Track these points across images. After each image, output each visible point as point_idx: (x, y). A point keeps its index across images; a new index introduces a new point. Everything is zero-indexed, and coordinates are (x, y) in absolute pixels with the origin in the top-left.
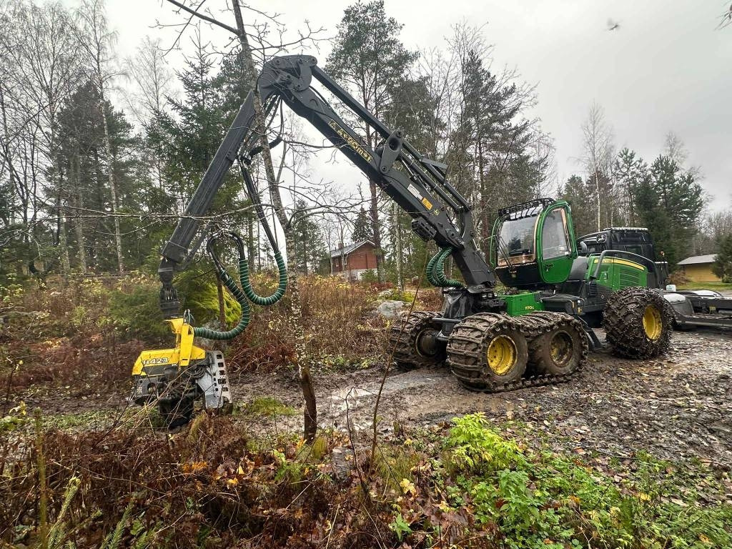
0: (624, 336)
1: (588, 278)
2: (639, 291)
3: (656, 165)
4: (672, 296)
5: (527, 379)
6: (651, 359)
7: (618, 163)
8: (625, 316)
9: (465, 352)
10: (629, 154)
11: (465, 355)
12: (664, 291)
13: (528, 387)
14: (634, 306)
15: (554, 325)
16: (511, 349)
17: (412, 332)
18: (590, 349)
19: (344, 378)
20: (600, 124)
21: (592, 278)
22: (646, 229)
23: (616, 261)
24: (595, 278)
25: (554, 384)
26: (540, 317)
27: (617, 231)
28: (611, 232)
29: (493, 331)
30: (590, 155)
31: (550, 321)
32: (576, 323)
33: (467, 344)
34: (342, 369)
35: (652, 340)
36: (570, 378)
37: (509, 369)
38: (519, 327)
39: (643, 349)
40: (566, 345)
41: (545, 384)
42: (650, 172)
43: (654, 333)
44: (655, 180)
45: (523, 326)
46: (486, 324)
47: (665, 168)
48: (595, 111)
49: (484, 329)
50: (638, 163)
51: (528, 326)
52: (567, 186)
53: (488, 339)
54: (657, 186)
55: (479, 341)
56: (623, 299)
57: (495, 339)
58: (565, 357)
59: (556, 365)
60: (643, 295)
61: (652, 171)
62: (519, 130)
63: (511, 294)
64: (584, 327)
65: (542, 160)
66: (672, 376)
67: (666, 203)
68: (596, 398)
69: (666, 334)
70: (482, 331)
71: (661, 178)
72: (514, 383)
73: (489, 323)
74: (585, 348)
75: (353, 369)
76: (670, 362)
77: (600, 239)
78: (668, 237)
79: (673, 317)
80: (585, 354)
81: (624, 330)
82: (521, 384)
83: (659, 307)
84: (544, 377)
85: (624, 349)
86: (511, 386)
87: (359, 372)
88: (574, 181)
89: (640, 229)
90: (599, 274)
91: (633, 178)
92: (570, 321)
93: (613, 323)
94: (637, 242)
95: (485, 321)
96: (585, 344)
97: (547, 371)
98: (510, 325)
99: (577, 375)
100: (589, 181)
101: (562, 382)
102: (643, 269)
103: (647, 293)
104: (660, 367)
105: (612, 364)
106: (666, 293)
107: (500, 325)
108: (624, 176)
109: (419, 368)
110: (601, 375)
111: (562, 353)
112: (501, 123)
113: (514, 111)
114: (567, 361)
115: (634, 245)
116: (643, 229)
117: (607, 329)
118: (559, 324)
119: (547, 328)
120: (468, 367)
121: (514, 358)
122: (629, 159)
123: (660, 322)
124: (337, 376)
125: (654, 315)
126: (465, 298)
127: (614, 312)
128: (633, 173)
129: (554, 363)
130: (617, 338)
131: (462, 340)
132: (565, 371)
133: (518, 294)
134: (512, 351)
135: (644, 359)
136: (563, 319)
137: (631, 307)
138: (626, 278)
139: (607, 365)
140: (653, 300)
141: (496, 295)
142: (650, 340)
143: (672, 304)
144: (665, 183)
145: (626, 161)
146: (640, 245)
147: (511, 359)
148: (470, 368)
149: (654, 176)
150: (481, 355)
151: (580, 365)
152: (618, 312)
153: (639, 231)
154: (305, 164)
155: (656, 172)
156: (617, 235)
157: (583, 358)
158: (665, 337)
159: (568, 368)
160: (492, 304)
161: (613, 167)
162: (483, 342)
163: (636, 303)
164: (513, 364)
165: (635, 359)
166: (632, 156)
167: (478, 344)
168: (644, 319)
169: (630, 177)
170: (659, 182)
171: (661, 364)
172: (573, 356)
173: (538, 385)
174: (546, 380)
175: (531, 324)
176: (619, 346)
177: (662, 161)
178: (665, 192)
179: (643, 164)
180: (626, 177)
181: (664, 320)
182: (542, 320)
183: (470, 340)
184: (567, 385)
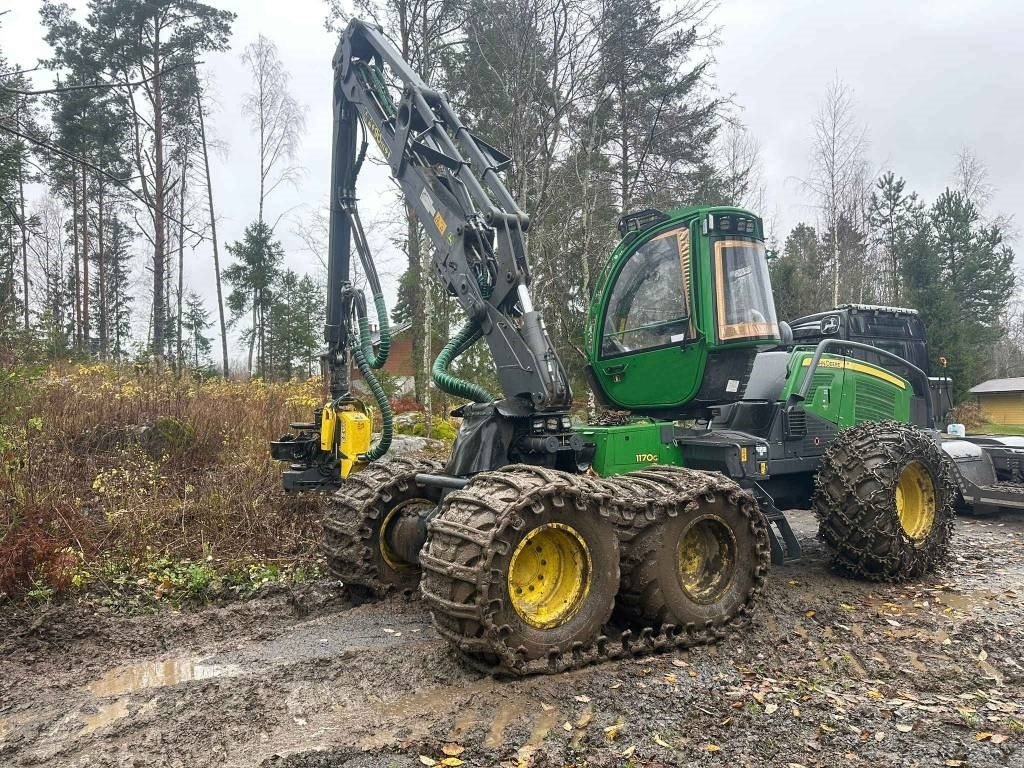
0: (856, 530)
1: (788, 396)
2: (891, 431)
3: (939, 207)
4: (957, 445)
5: (613, 637)
6: (909, 582)
7: (874, 199)
8: (859, 486)
9: (451, 566)
10: (894, 184)
11: (450, 574)
12: (943, 435)
13: (615, 658)
14: (879, 462)
15: (686, 502)
16: (578, 558)
17: (369, 509)
18: (774, 561)
19: (194, 620)
20: (845, 119)
21: (796, 398)
22: (915, 311)
23: (850, 365)
24: (802, 399)
25: (683, 648)
26: (661, 481)
27: (860, 311)
28: (850, 311)
29: (526, 510)
30: (826, 177)
31: (679, 490)
32: (742, 498)
33: (459, 545)
34: (197, 597)
35: (912, 541)
36: (722, 631)
37: (568, 612)
38: (595, 504)
39: (893, 561)
40: (721, 548)
41: (659, 651)
42: (929, 219)
43: (916, 524)
44: (937, 235)
45: (606, 499)
46: (510, 494)
47: (954, 211)
48: (839, 93)
49: (501, 506)
50: (909, 201)
51: (622, 500)
52: (790, 241)
53: (510, 534)
54: (939, 244)
55: (484, 539)
56: (857, 448)
57: (531, 534)
58: (717, 579)
59: (691, 599)
60: (899, 441)
61: (932, 216)
62: (698, 117)
63: (608, 425)
64: (765, 509)
65: (736, 178)
66: (951, 628)
67: (953, 277)
68: (768, 696)
69: (942, 528)
70: (496, 513)
71: (947, 230)
72: (576, 649)
73: (518, 490)
74: (763, 557)
75: (227, 597)
76: (946, 590)
77: (827, 327)
78: (955, 337)
79: (958, 490)
80: (763, 573)
81: (854, 516)
82: (595, 651)
83: (931, 468)
84: (656, 634)
85: (856, 560)
86: (567, 659)
87: (237, 607)
88: (802, 233)
89: (904, 310)
90: (811, 391)
91: (899, 228)
92: (729, 492)
93: (833, 500)
94: (897, 336)
95: (510, 485)
96: (764, 548)
97: (668, 615)
98: (572, 498)
99: (740, 622)
100: (827, 235)
101: (701, 643)
102: (902, 385)
103: (907, 435)
104: (926, 604)
105: (826, 593)
106: (946, 440)
107: (547, 498)
108: (884, 222)
109: (382, 599)
110: (798, 622)
111: (709, 568)
112: (666, 101)
113: (692, 78)
114: (719, 588)
115: (893, 342)
116: (909, 311)
117: (821, 514)
118: (701, 498)
119: (670, 507)
120: (453, 609)
121: (584, 583)
122: (893, 190)
123: (930, 501)
124: (174, 617)
125: (921, 485)
126: (494, 427)
127: (837, 477)
128: (900, 218)
129: (688, 595)
130: (841, 535)
131: (450, 535)
132: (712, 613)
133: (623, 424)
134: (580, 566)
135: (895, 582)
136: (711, 487)
137: (874, 465)
138: (870, 402)
139: (816, 595)
140: (919, 452)
141: (566, 425)
142: (911, 540)
143: (956, 462)
144: (952, 241)
145: (889, 197)
146: (901, 343)
147: (577, 586)
148: (458, 610)
149: (935, 226)
150: (488, 576)
151: (748, 600)
152: (845, 477)
153: (902, 314)
154: (286, 155)
155: (940, 219)
156: (861, 320)
157: (756, 581)
158: (940, 532)
159: (721, 608)
160: (551, 444)
161: (867, 206)
162: (496, 540)
163: (884, 456)
164: (579, 598)
165: (876, 581)
166: (899, 187)
167: (482, 547)
168: (899, 494)
169: (895, 226)
170: (942, 238)
171: (929, 597)
172: (736, 577)
173: (639, 655)
174: (663, 639)
175: (630, 497)
176: (845, 553)
177: (950, 200)
178: (952, 257)
179: (917, 203)
180: (888, 225)
181: (938, 498)
182: (660, 488)
183: (466, 535)
184: (713, 651)
